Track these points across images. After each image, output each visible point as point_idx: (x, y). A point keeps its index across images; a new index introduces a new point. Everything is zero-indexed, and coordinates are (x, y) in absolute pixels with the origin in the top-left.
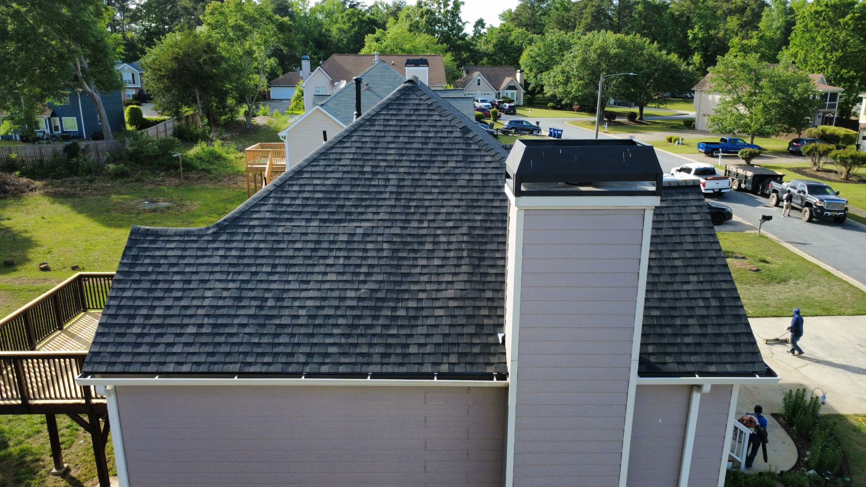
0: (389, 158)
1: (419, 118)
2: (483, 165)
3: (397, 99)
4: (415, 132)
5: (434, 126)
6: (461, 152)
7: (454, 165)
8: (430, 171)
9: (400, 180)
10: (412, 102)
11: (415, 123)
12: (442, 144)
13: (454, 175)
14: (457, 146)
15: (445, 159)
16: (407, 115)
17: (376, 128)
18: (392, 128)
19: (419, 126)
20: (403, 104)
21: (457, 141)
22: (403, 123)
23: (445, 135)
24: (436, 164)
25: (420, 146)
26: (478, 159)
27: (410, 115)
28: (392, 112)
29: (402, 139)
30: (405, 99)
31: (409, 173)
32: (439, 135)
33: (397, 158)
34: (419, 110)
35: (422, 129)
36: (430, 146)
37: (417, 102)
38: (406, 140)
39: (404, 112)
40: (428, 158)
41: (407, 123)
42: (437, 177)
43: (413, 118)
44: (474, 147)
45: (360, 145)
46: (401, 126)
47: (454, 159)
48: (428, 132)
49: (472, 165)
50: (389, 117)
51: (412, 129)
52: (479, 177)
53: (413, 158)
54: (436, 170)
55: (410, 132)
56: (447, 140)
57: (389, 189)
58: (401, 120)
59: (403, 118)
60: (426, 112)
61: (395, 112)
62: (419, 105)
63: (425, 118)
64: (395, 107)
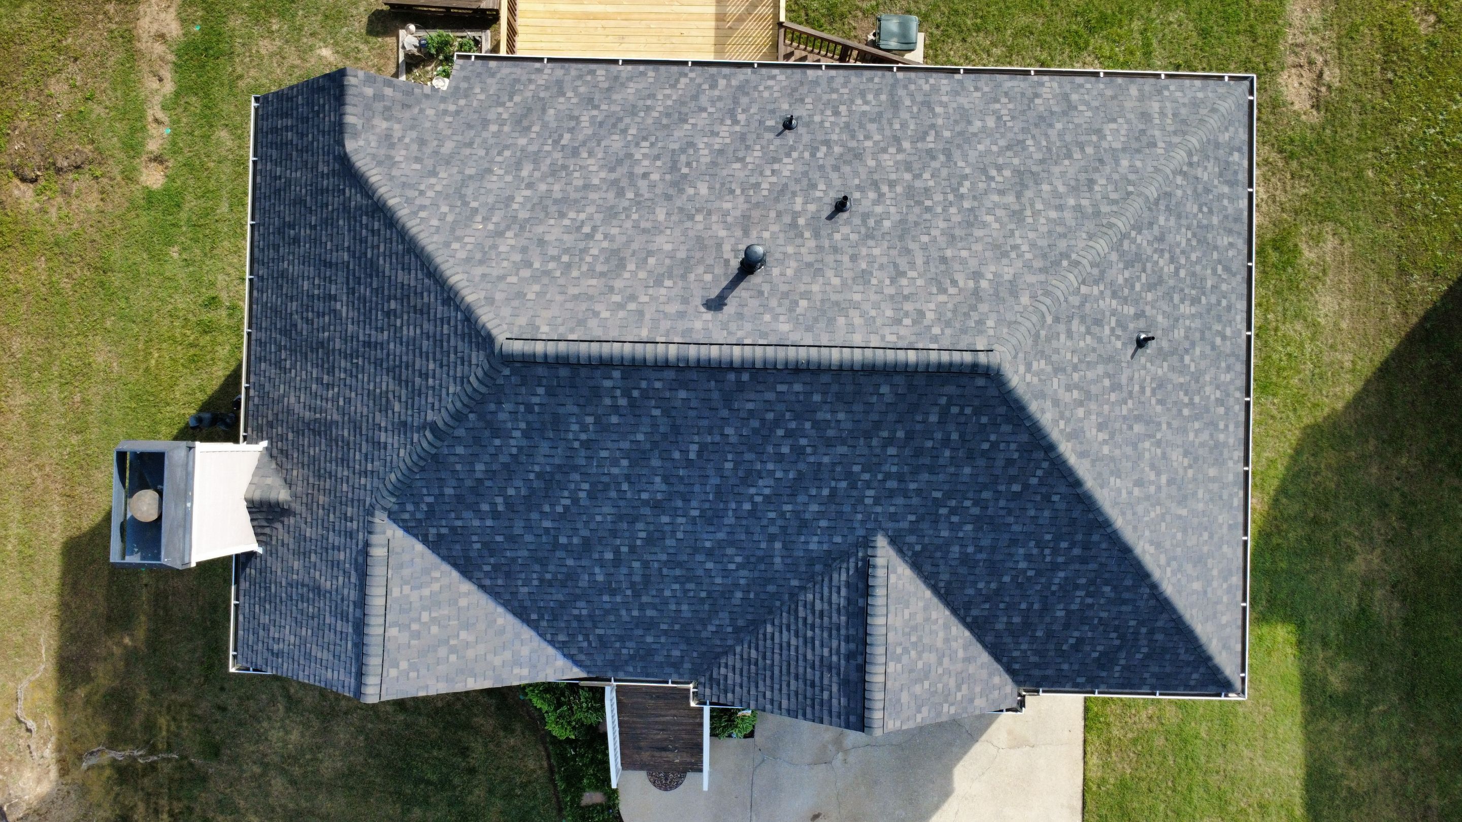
0: (405, 328)
1: (452, 365)
2: (396, 446)
3: (478, 333)
4: (435, 360)
5: (441, 385)
6: (410, 419)
7: (397, 409)
8: (391, 380)
9: (382, 344)
10: (474, 354)
11: (445, 359)
12: (420, 396)
13: (386, 409)
14: (416, 415)
15: (403, 399)
16: (456, 347)
17: (440, 308)
18: (439, 329)
19: (441, 366)
20: (470, 342)
21: (423, 414)
22: (445, 344)
23: (430, 400)
24: (397, 388)
25: (417, 367)
26: (402, 441)
27: (456, 353)
28: (460, 327)
29: (425, 343)
30: (478, 344)
31: (388, 355)
32: (430, 392)
33: (404, 340)
34: (463, 364)
35: (438, 371)
36: (418, 380)
37: (474, 361)
38: (424, 349)
39: (460, 343)
40: (404, 378)
41: (445, 348)
42: (384, 388)
43: (452, 356)
44: (416, 436)
45: (419, 290)
46: (442, 341)
47: (403, 411)
48: (434, 377)
49: (396, 432)
50: (452, 323)
51: (438, 356)
52: (383, 440)
53: (404, 358)
54: (391, 387)
55: (434, 353)
56: (423, 402)
57: (373, 332)
58: (449, 342)
59: (452, 343)
60: (459, 374)
61: (459, 332)
62: (470, 365)
63: (452, 373)
64: (466, 331)
